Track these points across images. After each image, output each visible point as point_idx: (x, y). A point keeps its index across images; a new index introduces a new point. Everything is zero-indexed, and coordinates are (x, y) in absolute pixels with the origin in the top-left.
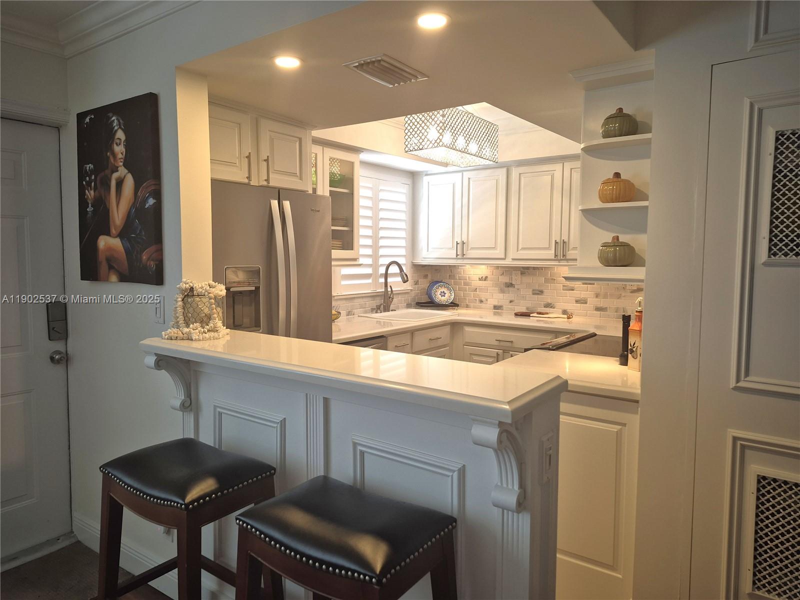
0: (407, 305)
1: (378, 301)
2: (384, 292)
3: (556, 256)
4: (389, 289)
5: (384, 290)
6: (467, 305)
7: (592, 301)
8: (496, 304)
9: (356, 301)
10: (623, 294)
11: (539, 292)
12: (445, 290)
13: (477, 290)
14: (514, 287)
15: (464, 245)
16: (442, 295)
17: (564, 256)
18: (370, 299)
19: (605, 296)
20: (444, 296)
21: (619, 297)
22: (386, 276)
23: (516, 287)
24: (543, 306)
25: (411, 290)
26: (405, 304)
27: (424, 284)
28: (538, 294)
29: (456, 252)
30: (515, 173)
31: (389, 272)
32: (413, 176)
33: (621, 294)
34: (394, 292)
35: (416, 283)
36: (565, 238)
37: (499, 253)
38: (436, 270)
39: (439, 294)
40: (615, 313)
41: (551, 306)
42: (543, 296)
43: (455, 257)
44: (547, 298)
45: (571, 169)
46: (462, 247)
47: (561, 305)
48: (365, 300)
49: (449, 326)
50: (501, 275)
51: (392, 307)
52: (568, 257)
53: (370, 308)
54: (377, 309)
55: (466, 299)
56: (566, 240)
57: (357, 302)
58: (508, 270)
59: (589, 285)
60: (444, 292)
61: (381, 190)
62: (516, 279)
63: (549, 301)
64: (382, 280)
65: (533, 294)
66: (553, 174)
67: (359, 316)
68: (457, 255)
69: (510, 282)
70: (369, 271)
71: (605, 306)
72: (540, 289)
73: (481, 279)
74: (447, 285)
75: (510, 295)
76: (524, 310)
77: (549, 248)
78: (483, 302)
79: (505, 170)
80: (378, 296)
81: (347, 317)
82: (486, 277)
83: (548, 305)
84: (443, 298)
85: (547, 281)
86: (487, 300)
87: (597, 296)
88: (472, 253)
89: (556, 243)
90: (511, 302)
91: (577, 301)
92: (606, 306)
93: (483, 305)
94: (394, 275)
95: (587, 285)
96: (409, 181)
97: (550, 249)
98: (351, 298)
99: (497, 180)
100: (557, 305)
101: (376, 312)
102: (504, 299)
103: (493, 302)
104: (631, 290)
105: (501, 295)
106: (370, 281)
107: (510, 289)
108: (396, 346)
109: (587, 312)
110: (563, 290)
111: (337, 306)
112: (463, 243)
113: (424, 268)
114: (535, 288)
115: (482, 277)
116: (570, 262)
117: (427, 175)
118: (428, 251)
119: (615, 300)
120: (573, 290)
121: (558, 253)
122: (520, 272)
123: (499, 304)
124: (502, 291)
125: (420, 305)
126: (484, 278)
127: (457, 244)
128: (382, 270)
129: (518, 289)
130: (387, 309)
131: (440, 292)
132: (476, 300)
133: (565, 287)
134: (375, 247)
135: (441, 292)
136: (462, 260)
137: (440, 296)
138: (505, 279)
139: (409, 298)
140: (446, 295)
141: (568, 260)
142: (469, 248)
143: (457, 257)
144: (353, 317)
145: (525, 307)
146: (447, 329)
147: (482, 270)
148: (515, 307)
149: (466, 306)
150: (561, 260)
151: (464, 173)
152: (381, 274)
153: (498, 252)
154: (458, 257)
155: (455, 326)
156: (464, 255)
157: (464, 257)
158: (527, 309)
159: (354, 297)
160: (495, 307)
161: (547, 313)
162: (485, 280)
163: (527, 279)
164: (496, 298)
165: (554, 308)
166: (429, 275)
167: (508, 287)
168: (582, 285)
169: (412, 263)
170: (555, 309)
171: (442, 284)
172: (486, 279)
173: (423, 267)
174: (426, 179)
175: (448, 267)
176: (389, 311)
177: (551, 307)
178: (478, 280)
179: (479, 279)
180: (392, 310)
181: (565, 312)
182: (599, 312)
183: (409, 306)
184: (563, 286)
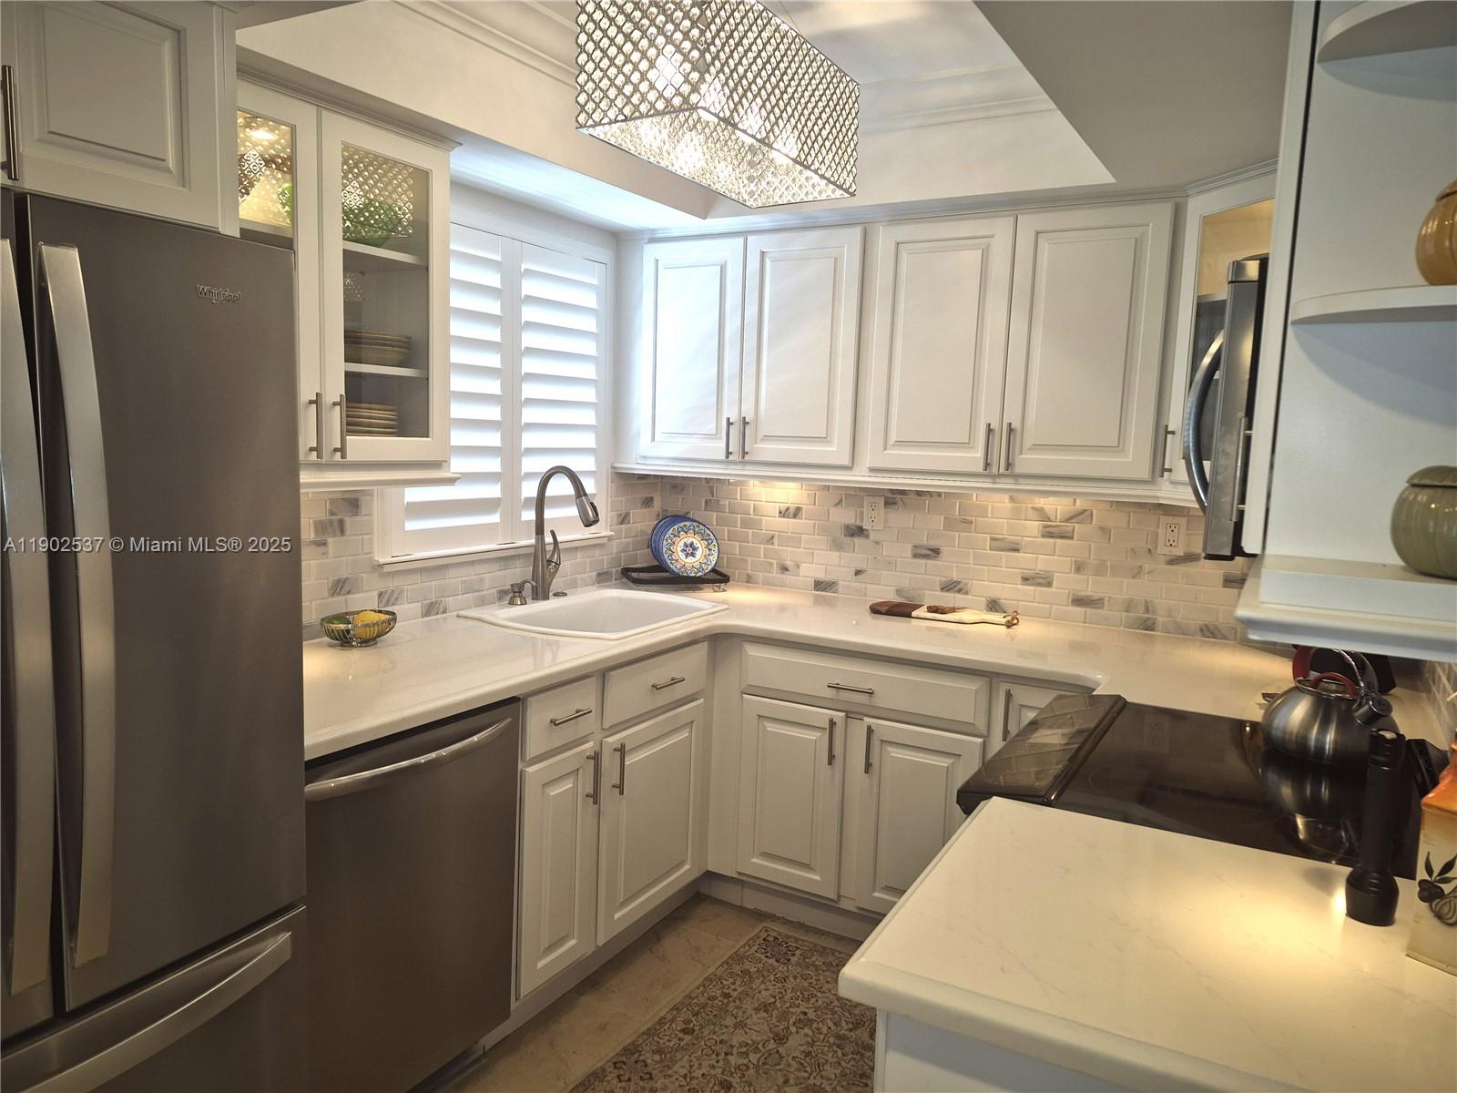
0: (599, 575)
1: (520, 572)
2: (535, 546)
3: (987, 465)
4: (548, 539)
5: (533, 541)
6: (749, 576)
7: (1066, 582)
8: (821, 576)
9: (452, 573)
10: (1147, 567)
11: (928, 552)
12: (696, 541)
13: (776, 540)
14: (867, 536)
15: (747, 427)
16: (689, 551)
17: (1009, 465)
18: (495, 566)
19: (1100, 570)
20: (693, 555)
21: (1137, 573)
22: (540, 503)
23: (872, 535)
24: (939, 588)
25: (610, 538)
26: (595, 573)
27: (643, 521)
28: (926, 556)
29: (724, 445)
30: (884, 239)
31: (547, 494)
32: (619, 242)
33: (1141, 566)
34: (561, 546)
35: (624, 519)
36: (1013, 417)
37: (836, 451)
38: (674, 487)
39: (679, 549)
40: (1123, 614)
41: (960, 586)
42: (940, 563)
43: (723, 457)
44: (949, 567)
45: (1038, 233)
46: (740, 432)
47: (986, 586)
48: (479, 569)
49: (706, 644)
50: (836, 505)
51: (557, 584)
52: (1018, 470)
53: (494, 591)
54: (514, 594)
55: (747, 561)
56: (1016, 425)
57: (454, 578)
58: (855, 496)
59: (1059, 541)
60: (692, 544)
61: (529, 273)
62: (874, 518)
63: (955, 576)
64: (530, 515)
65: (916, 556)
66: (988, 246)
67: (458, 616)
68: (728, 454)
69: (858, 523)
70: (492, 491)
71: (1097, 596)
72: (934, 543)
73: (784, 513)
74: (701, 527)
75: (858, 555)
76: (892, 597)
77: (967, 445)
78: (787, 570)
79: (856, 232)
80: (519, 556)
81: (426, 619)
82: (798, 510)
83: (951, 586)
84: (691, 559)
85: (950, 524)
86: (798, 567)
87: (1079, 568)
88: (766, 450)
89: (990, 431)
90: (858, 573)
91: (1026, 580)
92: (1102, 595)
93: (788, 578)
94: (561, 501)
95: (1052, 541)
96: (604, 255)
97: (973, 448)
98: (436, 568)
99: (836, 260)
100: (975, 585)
101: (512, 603)
102: (840, 565)
103: (811, 571)
104: (1167, 558)
105: (834, 556)
106: (495, 518)
107: (857, 540)
108: (553, 722)
109: (1051, 608)
110: (991, 550)
111: (393, 591)
112: (745, 423)
113: (643, 481)
114: (918, 542)
115: (788, 509)
116: (1021, 481)
117: (653, 240)
118: (653, 439)
119: (1126, 581)
120: (1016, 550)
121: (992, 460)
122: (883, 499)
123: (829, 578)
124: (837, 546)
125: (632, 576)
126: (792, 511)
127: (729, 424)
128: (530, 489)
129: (877, 543)
130: (541, 593)
131: (682, 544)
132: (771, 564)
133: (995, 543)
134: (511, 427)
135: (686, 545)
136: (739, 467)
137: (682, 556)
138: (847, 516)
139: (604, 558)
140: (699, 553)
141: (1017, 477)
142: (760, 437)
143: (727, 457)
144: (444, 619)
145: (894, 588)
146: (700, 653)
147: (787, 493)
148: (868, 585)
149: (745, 578)
150: (1000, 476)
151: (750, 238)
152: (527, 499)
153: (834, 449)
154: (731, 458)
155: (721, 642)
156: (745, 453)
157: (747, 457)
158: (899, 592)
159: (448, 565)
160: (819, 585)
161: (953, 610)
162: (795, 516)
163: (899, 518)
164: (818, 561)
165: (966, 593)
166: (655, 499)
167: (852, 535)
168: (1040, 539)
169: (614, 468)
170: (969, 597)
171: (688, 523)
172: (797, 513)
173: (639, 478)
174: (651, 252)
175: (703, 481)
176: (546, 598)
177: (960, 591)
178: (777, 515)
179: (780, 512)
180: (556, 595)
181: (993, 606)
182: (1081, 610)
183: (603, 578)
184: (992, 539)
